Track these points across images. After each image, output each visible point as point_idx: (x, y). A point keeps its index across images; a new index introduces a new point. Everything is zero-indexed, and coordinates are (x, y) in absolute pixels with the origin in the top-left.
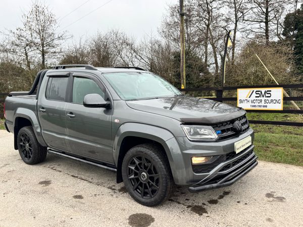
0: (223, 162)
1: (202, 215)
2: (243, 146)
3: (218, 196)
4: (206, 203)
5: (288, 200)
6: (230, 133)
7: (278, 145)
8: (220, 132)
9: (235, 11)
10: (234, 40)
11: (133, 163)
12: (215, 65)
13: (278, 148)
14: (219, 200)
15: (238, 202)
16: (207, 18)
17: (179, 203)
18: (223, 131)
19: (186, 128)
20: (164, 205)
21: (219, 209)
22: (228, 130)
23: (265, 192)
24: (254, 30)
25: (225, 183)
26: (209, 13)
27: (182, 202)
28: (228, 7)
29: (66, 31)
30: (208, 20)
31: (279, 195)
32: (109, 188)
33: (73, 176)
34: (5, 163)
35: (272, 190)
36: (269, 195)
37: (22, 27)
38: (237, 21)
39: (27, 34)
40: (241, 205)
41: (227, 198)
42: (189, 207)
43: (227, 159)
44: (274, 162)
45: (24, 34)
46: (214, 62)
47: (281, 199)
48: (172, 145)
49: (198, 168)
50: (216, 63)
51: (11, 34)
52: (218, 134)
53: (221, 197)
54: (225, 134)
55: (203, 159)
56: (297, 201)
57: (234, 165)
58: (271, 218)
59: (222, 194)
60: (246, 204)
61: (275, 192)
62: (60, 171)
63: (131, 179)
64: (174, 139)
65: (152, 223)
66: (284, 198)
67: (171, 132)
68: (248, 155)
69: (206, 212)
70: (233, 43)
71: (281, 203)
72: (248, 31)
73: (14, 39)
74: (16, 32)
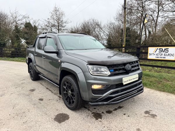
0: (112, 89)
1: (97, 119)
2: (129, 80)
3: (114, 109)
4: (105, 112)
5: (158, 117)
6: (121, 71)
7: (168, 81)
8: (113, 70)
9: (158, 6)
10: (157, 22)
11: (65, 85)
12: (145, 36)
13: (168, 82)
14: (113, 112)
15: (124, 114)
16: (142, 10)
17: (89, 110)
18: (115, 70)
19: (90, 67)
20: (80, 110)
21: (110, 117)
22: (120, 69)
23: (145, 110)
24: (169, 16)
25: (112, 103)
26: (143, 8)
27: (91, 110)
28: (155, 4)
29: (68, 19)
30: (142, 12)
31: (154, 113)
32: (58, 96)
33: (47, 88)
34: (24, 79)
35: (150, 109)
36: (147, 112)
37: (50, 18)
38: (159, 12)
39: (52, 21)
40: (125, 117)
41: (119, 111)
42: (93, 113)
43: (117, 88)
44: (161, 91)
45: (51, 21)
46: (145, 34)
47: (154, 116)
48: (81, 76)
49: (95, 91)
50: (146, 34)
51: (45, 21)
52: (110, 72)
53: (116, 110)
54: (117, 72)
55: (100, 86)
56: (165, 119)
57: (122, 92)
58: (140, 128)
59: (117, 108)
60: (129, 116)
61: (151, 111)
62: (43, 85)
63: (65, 94)
64: (82, 73)
65: (66, 121)
66: (156, 116)
67: (81, 69)
68: (136, 85)
69: (101, 118)
70: (156, 24)
71: (152, 119)
72: (165, 17)
73: (46, 23)
74: (47, 20)
